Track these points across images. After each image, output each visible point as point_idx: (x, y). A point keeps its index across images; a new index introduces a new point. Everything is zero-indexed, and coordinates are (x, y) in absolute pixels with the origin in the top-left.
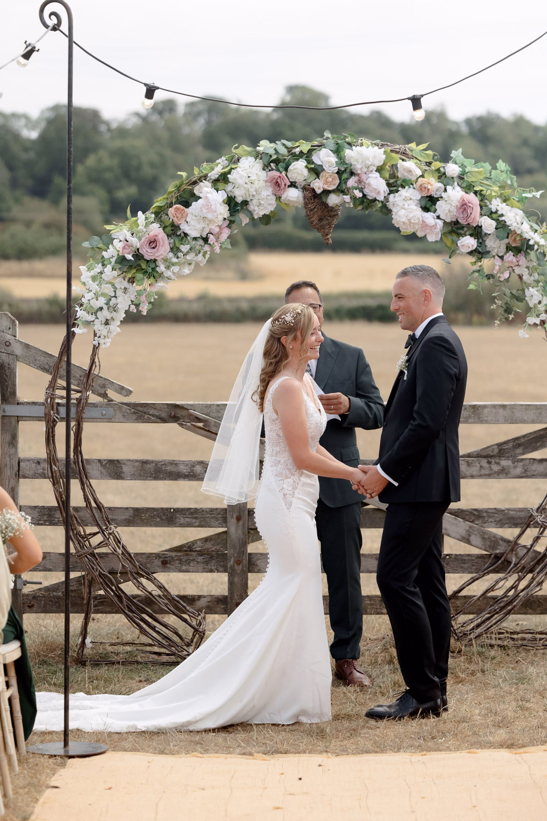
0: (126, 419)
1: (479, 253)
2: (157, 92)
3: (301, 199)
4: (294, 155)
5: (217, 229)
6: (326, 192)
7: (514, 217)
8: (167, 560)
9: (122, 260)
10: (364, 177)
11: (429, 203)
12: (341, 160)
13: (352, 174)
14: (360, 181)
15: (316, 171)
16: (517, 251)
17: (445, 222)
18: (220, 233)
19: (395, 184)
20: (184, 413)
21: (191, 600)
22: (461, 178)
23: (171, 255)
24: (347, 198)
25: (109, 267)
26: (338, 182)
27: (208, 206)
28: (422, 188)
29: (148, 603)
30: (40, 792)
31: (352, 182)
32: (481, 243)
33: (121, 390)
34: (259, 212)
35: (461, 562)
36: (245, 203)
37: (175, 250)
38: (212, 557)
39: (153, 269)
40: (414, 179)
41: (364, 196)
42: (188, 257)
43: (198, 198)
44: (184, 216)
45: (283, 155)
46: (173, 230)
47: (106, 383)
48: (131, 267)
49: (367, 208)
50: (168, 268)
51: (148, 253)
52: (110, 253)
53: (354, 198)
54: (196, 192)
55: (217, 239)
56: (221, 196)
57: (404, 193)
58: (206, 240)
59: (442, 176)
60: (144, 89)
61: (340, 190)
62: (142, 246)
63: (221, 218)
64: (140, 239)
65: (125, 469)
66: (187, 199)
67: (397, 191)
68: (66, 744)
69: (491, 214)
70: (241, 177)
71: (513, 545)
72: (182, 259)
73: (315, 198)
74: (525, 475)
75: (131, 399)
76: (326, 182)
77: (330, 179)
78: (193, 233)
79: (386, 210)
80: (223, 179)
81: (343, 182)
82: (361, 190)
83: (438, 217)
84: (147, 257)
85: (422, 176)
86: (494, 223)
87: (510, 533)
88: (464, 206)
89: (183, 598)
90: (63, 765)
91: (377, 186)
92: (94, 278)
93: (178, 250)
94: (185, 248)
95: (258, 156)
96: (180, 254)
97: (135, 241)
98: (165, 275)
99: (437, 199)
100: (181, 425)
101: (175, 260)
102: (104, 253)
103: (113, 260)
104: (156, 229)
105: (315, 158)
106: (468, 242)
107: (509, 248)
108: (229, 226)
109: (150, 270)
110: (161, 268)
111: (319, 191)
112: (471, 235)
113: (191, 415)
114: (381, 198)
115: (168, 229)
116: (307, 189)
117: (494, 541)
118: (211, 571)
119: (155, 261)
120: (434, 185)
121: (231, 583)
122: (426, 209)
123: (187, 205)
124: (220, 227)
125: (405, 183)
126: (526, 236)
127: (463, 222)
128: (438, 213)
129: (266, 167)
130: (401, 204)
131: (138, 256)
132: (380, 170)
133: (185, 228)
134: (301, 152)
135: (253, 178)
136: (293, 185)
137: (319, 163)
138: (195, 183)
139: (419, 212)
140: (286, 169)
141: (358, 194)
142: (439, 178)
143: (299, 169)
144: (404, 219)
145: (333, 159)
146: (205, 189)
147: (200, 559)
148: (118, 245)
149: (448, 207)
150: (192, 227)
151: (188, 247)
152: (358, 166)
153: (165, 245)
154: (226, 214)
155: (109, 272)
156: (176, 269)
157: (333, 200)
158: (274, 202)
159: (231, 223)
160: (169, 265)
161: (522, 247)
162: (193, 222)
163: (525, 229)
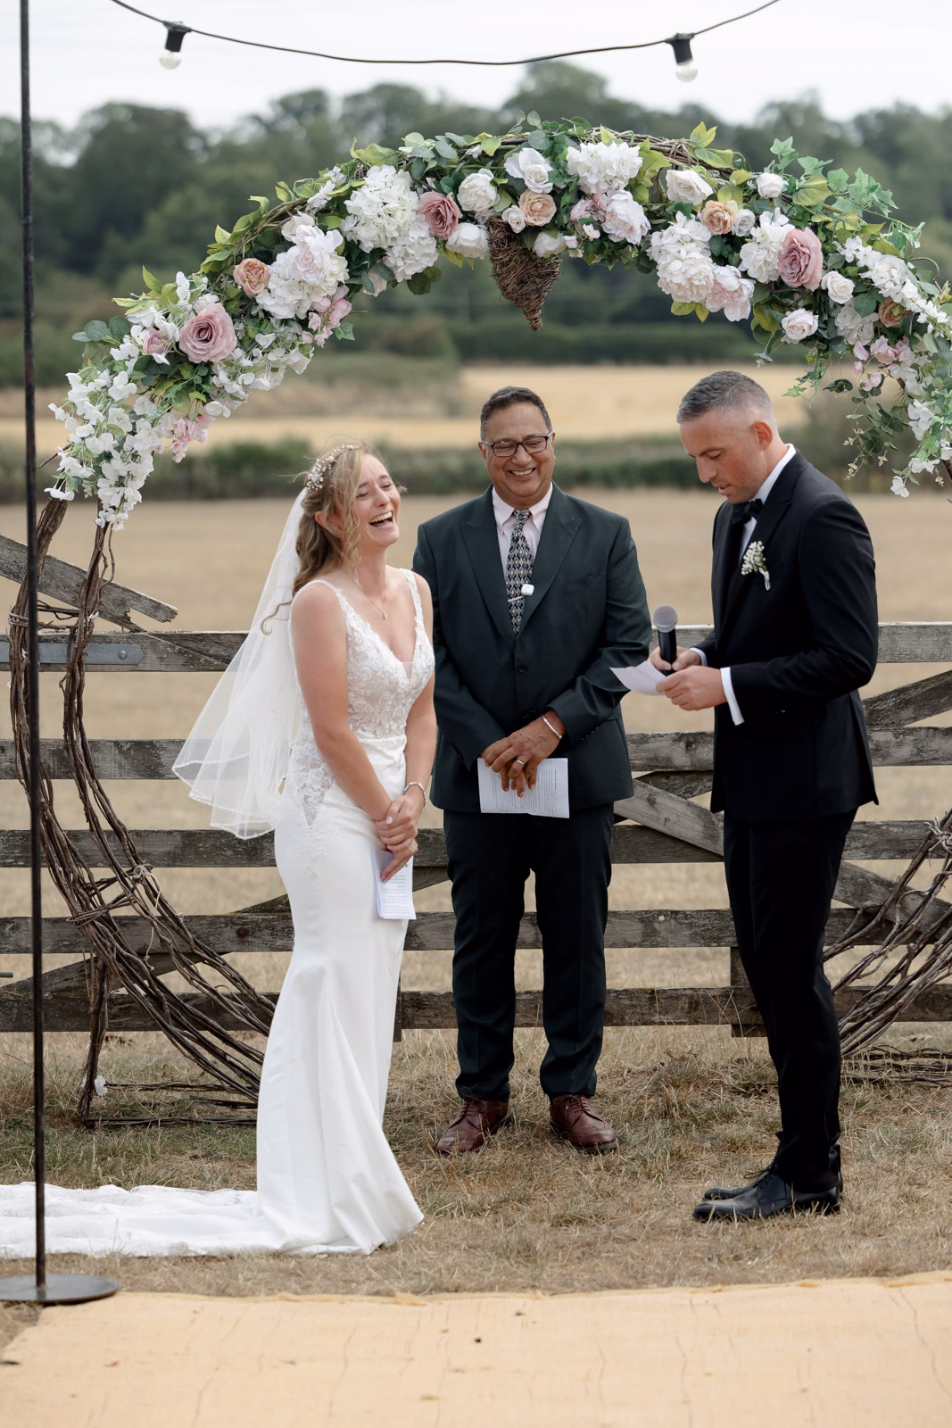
1: (823, 340)
3: (484, 244)
4: (470, 160)
5: (326, 303)
6: (532, 231)
7: (888, 272)
9: (147, 364)
10: (602, 201)
11: (727, 247)
12: (559, 170)
13: (581, 194)
14: (595, 209)
15: (512, 190)
16: (896, 335)
17: (758, 285)
18: (330, 311)
19: (663, 212)
22: (786, 198)
23: (239, 352)
24: (571, 241)
25: (122, 378)
26: (553, 210)
27: (308, 260)
28: (712, 220)
29: (210, 1009)
31: (579, 210)
32: (826, 323)
33: (155, 609)
34: (406, 270)
36: (379, 253)
37: (246, 343)
39: (206, 380)
40: (697, 202)
41: (604, 235)
42: (271, 357)
43: (288, 245)
44: (263, 279)
45: (449, 162)
46: (244, 308)
48: (163, 377)
49: (608, 260)
50: (233, 377)
51: (196, 351)
52: (125, 351)
53: (584, 241)
54: (285, 233)
55: (326, 322)
56: (334, 240)
57: (682, 226)
58: (304, 324)
59: (750, 196)
61: (558, 225)
62: (184, 337)
63: (332, 282)
64: (180, 324)
66: (269, 246)
67: (666, 226)
69: (845, 267)
70: (371, 203)
71: (899, 891)
72: (260, 361)
73: (511, 242)
74: (919, 759)
76: (532, 212)
77: (538, 206)
78: (282, 312)
79: (647, 265)
80: (336, 208)
81: (563, 210)
82: (598, 225)
83: (745, 275)
84: (194, 358)
85: (713, 197)
86: (850, 285)
88: (793, 253)
91: (628, 216)
92: (94, 398)
93: (253, 343)
94: (265, 340)
95: (402, 163)
96: (256, 352)
97: (170, 328)
98: (229, 390)
99: (743, 241)
101: (246, 362)
102: (114, 352)
103: (131, 364)
104: (210, 305)
105: (509, 166)
106: (801, 321)
107: (879, 331)
108: (348, 298)
109: (198, 380)
110: (222, 377)
111: (518, 229)
112: (807, 308)
114: (636, 239)
115: (233, 306)
116: (496, 225)
117: (862, 885)
119: (209, 364)
120: (736, 214)
122: (721, 260)
123: (269, 258)
124: (331, 298)
125: (683, 211)
126: (910, 306)
127: (791, 282)
128: (745, 266)
129: (417, 185)
130: (673, 251)
131: (177, 356)
132: (633, 186)
133: (265, 302)
134: (483, 155)
135: (392, 205)
136: (469, 217)
137: (516, 174)
138: (283, 217)
139: (707, 266)
140: (455, 189)
141: (594, 234)
142: (746, 200)
143: (479, 187)
144: (678, 279)
145: (544, 167)
146: (302, 229)
148: (140, 336)
149: (762, 255)
150: (278, 299)
151: (271, 338)
152: (592, 180)
153: (227, 334)
154: (343, 275)
155: (122, 386)
156: (248, 378)
157: (545, 245)
158: (432, 249)
159: (354, 288)
160: (235, 371)
161: (904, 328)
162: (280, 290)
163: (910, 293)
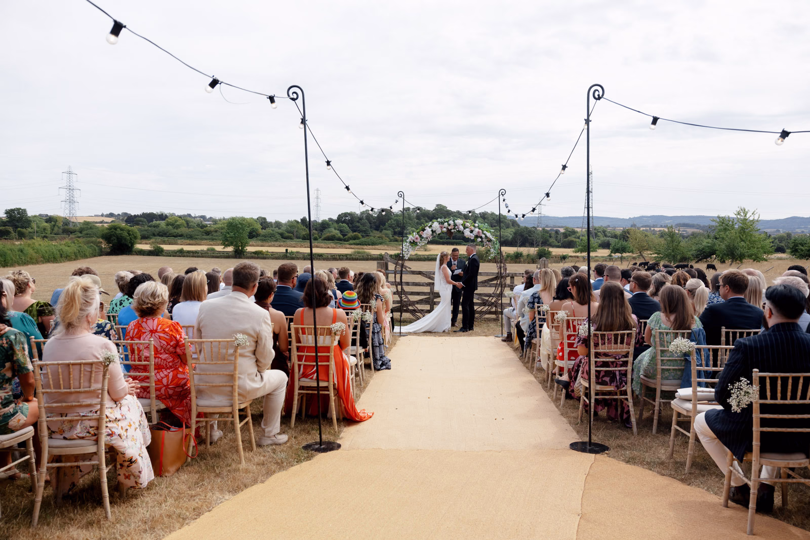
0: (410, 274)
1: (482, 242)
2: (420, 209)
3: (446, 230)
4: (445, 222)
5: (429, 236)
6: (451, 229)
7: (488, 234)
8: (418, 302)
9: (410, 242)
10: (459, 226)
11: (472, 231)
12: (454, 223)
13: (456, 225)
15: (449, 225)
17: (475, 235)
19: (465, 227)
21: (422, 310)
22: (478, 227)
27: (428, 231)
28: (470, 229)
29: (414, 310)
31: (456, 227)
33: (409, 268)
34: (438, 233)
35: (477, 304)
36: (435, 231)
37: (421, 240)
38: (427, 302)
39: (417, 244)
42: (424, 242)
43: (426, 230)
45: (443, 222)
46: (421, 236)
47: (407, 267)
48: (412, 243)
49: (459, 232)
51: (416, 241)
52: (408, 241)
55: (430, 238)
56: (430, 230)
57: (467, 229)
58: (427, 238)
59: (474, 226)
61: (454, 229)
65: (410, 284)
66: (424, 230)
67: (465, 229)
69: (484, 234)
70: (434, 226)
71: (487, 300)
73: (449, 230)
74: (490, 286)
75: (411, 270)
77: (452, 227)
79: (463, 233)
80: (431, 226)
81: (454, 227)
82: (458, 229)
85: (470, 226)
86: (484, 236)
87: (487, 298)
88: (479, 232)
90: (400, 338)
91: (461, 228)
92: (406, 246)
94: (423, 240)
95: (438, 221)
97: (413, 238)
100: (421, 275)
101: (421, 242)
104: (417, 236)
105: (449, 222)
106: (479, 239)
107: (487, 241)
113: (423, 273)
114: (462, 230)
116: (447, 228)
117: (484, 300)
118: (427, 305)
125: (467, 227)
127: (478, 235)
128: (473, 234)
129: (439, 224)
130: (466, 232)
131: (414, 241)
132: (462, 225)
135: (437, 226)
136: (445, 227)
138: (425, 227)
139: (470, 233)
140: (443, 224)
143: (446, 224)
144: (466, 235)
145: (453, 223)
146: (427, 228)
147: (424, 302)
148: (410, 239)
149: (475, 232)
150: (424, 236)
152: (458, 224)
153: (419, 239)
154: (431, 233)
155: (408, 244)
157: (453, 231)
158: (441, 231)
159: (432, 235)
160: (420, 244)
161: (490, 241)
162: (424, 234)
163: (491, 237)
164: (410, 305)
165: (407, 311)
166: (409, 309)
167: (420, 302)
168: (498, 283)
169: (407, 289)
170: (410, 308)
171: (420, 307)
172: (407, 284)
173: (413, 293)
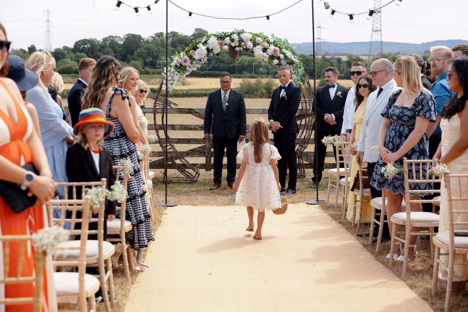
0: (176, 113)
1: (279, 64)
2: (192, 14)
3: (228, 49)
4: (226, 36)
5: (204, 57)
6: (235, 47)
7: (289, 54)
8: (188, 154)
9: (176, 66)
10: (246, 42)
11: (265, 50)
12: (240, 37)
13: (243, 41)
14: (245, 43)
15: (232, 40)
16: (290, 64)
17: (269, 55)
18: (204, 58)
19: (255, 44)
20: (193, 111)
21: (195, 165)
22: (274, 42)
23: (190, 64)
24: (241, 48)
25: (173, 68)
26: (239, 43)
27: (201, 50)
28: (263, 46)
29: (183, 166)
30: (162, 215)
31: (243, 44)
32: (280, 62)
33: (175, 104)
34: (216, 52)
36: (212, 50)
37: (191, 63)
38: (201, 153)
39: (185, 69)
40: (260, 43)
41: (246, 48)
42: (195, 65)
43: (198, 48)
44: (194, 53)
45: (223, 36)
46: (191, 57)
47: (171, 102)
48: (179, 68)
49: (247, 51)
50: (190, 68)
51: (184, 64)
52: (173, 64)
53: (243, 48)
54: (198, 46)
55: (204, 60)
56: (204, 48)
57: (258, 47)
58: (200, 60)
60: (189, 13)
61: (239, 46)
62: (182, 62)
63: (205, 54)
64: (181, 60)
65: (176, 127)
66: (195, 48)
67: (256, 46)
68: (166, 203)
69: (283, 53)
70: (211, 42)
72: (194, 66)
73: (232, 48)
75: (178, 107)
76: (235, 44)
77: (236, 43)
78: (197, 58)
79: (252, 52)
80: (205, 43)
82: (245, 46)
83: (267, 54)
84: (184, 65)
85: (263, 42)
86: (283, 56)
88: (275, 51)
89: (193, 164)
90: (166, 209)
91: (250, 45)
93: (193, 63)
94: (194, 63)
95: (216, 36)
96: (193, 64)
97: (180, 60)
98: (189, 70)
99: (267, 49)
100: (192, 114)
101: (191, 66)
102: (171, 64)
103: (174, 66)
104: (186, 57)
105: (232, 37)
106: (276, 61)
107: (287, 63)
108: (207, 56)
109: (184, 69)
110: (188, 68)
111: (233, 46)
112: (277, 59)
113: (195, 111)
114: (251, 48)
115: (190, 57)
116: (230, 46)
118: (201, 157)
119: (186, 66)
120: (266, 45)
121: (206, 160)
122: (264, 52)
123: (195, 50)
124: (205, 56)
125: (258, 44)
126: (293, 59)
127: (274, 55)
128: (268, 53)
129: (218, 39)
130: (257, 50)
131: (181, 65)
132: (251, 40)
133: (194, 57)
134: (228, 35)
135: (214, 42)
136: (226, 44)
137: (233, 38)
138: (197, 44)
139: (262, 52)
140: (224, 40)
141: (245, 47)
142: (268, 43)
143: (227, 40)
144: (258, 55)
145: (237, 37)
146: (200, 46)
147: (197, 153)
148: (175, 61)
149: (270, 51)
150: (197, 56)
151: (195, 62)
152: (245, 39)
153: (189, 62)
154: (206, 53)
155: (173, 69)
156: (192, 68)
157: (237, 49)
158: (220, 49)
159: (208, 55)
160: (190, 67)
161: (291, 63)
162: (197, 55)
163: (292, 57)
164: (176, 158)
165: (174, 166)
166: (175, 164)
167: (192, 153)
168: (303, 123)
169: (173, 134)
170: (178, 162)
171: (191, 160)
172: (173, 127)
173: (180, 141)
